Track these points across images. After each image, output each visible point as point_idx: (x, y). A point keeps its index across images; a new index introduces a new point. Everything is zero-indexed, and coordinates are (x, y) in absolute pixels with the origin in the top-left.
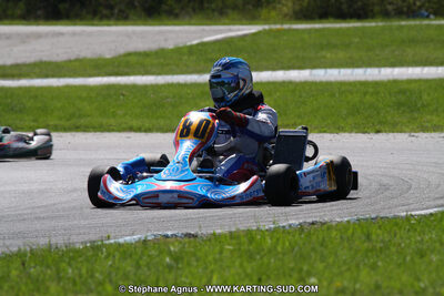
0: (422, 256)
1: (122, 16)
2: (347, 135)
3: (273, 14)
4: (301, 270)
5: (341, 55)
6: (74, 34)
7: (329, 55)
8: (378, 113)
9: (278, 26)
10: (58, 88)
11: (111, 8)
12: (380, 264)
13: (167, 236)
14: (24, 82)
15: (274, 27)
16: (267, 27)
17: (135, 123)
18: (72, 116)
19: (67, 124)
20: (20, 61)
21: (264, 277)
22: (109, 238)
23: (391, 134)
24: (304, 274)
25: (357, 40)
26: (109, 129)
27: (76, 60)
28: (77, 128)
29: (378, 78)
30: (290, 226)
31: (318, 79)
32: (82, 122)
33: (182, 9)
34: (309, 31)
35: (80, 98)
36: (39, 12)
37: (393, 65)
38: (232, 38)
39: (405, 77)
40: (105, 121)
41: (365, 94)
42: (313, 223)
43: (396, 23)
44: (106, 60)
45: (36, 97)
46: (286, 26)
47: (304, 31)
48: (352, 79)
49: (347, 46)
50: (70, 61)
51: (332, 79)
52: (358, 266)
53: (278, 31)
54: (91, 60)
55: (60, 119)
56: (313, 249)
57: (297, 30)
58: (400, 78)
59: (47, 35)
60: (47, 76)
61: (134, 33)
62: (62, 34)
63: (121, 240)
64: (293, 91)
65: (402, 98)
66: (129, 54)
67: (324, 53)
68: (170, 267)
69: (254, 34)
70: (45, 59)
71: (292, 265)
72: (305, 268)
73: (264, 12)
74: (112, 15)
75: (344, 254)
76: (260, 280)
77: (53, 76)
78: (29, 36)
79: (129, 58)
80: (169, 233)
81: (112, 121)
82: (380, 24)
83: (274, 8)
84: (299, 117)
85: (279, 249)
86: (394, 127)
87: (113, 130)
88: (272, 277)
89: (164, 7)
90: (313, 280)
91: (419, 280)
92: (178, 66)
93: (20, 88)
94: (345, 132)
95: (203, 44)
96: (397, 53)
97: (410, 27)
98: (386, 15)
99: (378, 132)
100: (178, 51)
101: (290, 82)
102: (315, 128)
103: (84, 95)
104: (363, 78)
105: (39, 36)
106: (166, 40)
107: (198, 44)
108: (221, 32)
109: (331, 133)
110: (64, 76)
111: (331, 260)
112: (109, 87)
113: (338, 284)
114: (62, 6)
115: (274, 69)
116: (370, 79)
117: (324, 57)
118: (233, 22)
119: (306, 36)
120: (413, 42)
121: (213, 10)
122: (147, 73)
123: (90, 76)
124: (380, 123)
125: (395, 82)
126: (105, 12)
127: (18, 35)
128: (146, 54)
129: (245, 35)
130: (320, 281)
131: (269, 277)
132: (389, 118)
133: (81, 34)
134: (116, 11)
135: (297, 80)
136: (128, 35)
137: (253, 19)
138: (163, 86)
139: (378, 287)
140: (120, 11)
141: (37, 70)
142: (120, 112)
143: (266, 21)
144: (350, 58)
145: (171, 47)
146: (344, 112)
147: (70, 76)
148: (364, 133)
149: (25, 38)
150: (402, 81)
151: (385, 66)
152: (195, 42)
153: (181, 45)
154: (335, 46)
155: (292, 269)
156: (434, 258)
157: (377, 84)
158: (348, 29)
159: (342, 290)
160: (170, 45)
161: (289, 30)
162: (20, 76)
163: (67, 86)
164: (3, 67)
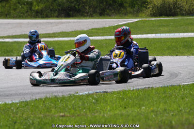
0: (183, 99)
1: (91, 16)
3: (144, 14)
5: (166, 29)
6: (74, 22)
7: (162, 29)
8: (177, 49)
10: (67, 41)
12: (168, 102)
13: (97, 92)
14: (56, 39)
15: (143, 19)
16: (141, 19)
20: (55, 32)
21: (127, 107)
22: (77, 93)
23: (181, 56)
24: (141, 105)
25: (172, 24)
27: (74, 31)
30: (141, 88)
31: (157, 37)
34: (155, 21)
36: (63, 15)
37: (184, 32)
39: (187, 37)
41: (173, 42)
42: (149, 87)
43: (186, 18)
44: (84, 31)
45: (59, 44)
46: (147, 19)
47: (153, 20)
48: (169, 37)
49: (168, 26)
50: (72, 32)
51: (163, 37)
53: (145, 20)
57: (151, 20)
59: (65, 23)
60: (64, 37)
61: (95, 21)
62: (70, 22)
64: (148, 42)
65: (185, 43)
66: (93, 29)
67: (160, 28)
68: (94, 103)
69: (136, 22)
70: (64, 31)
71: (137, 102)
73: (140, 14)
74: (88, 15)
75: (156, 99)
76: (125, 108)
77: (66, 37)
78: (59, 23)
79: (93, 31)
80: (98, 91)
82: (180, 18)
83: (144, 12)
85: (134, 96)
86: (183, 54)
88: (130, 106)
92: (109, 33)
93: (54, 41)
94: (165, 55)
96: (185, 28)
97: (190, 19)
98: (183, 15)
99: (177, 55)
101: (148, 39)
104: (173, 37)
105: (62, 23)
106: (106, 24)
108: (125, 21)
109: (160, 56)
110: (70, 37)
113: (152, 109)
115: (143, 34)
116: (175, 37)
117: (160, 30)
118: (130, 18)
120: (191, 24)
121: (123, 14)
122: (99, 36)
124: (178, 52)
125: (184, 38)
126: (86, 14)
128: (98, 29)
129: (133, 22)
130: (146, 108)
132: (181, 51)
133: (77, 22)
135: (150, 38)
136: (93, 22)
137: (137, 16)
138: (103, 40)
139: (165, 110)
140: (90, 14)
141: (61, 35)
143: (141, 17)
144: (170, 30)
146: (165, 49)
147: (72, 37)
148: (172, 56)
149: (57, 24)
150: (186, 38)
151: (181, 33)
152: (116, 25)
153: (111, 26)
154: (164, 26)
155: (137, 104)
157: (177, 39)
159: (153, 111)
160: (107, 26)
161: (149, 20)
162: (55, 37)
163: (71, 40)
164: (49, 34)
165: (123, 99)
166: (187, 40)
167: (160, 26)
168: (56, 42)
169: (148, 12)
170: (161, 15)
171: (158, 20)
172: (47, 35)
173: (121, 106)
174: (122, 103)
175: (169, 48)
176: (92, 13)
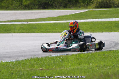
0: (115, 59)
1: (59, 8)
2: (105, 33)
3: (91, 7)
4: (89, 62)
5: (105, 16)
6: (48, 12)
7: (102, 16)
8: (112, 28)
9: (92, 10)
10: (44, 24)
11: (56, 6)
12: (106, 60)
13: (62, 55)
14: (37, 22)
15: (91, 10)
16: (89, 10)
17: (60, 31)
18: (46, 29)
19: (45, 31)
20: (36, 18)
21: (81, 64)
22: (50, 55)
23: (114, 33)
24: (90, 63)
25: (108, 12)
26: (54, 32)
27: (48, 18)
28: (47, 32)
29: (112, 21)
31: (99, 21)
32: (49, 31)
33: (72, 6)
34: (98, 11)
35: (48, 26)
36: (41, 8)
37: (116, 18)
38: (82, 12)
40: (53, 31)
41: (109, 24)
43: (117, 9)
44: (55, 17)
45: (39, 26)
46: (93, 10)
48: (106, 21)
49: (106, 14)
51: (103, 21)
52: (101, 61)
54: (52, 18)
55: (44, 30)
56: (92, 58)
58: (117, 20)
59: (42, 12)
60: (42, 21)
62: (46, 12)
63: (52, 56)
64: (94, 24)
65: (117, 25)
66: (60, 16)
67: (101, 15)
68: (61, 61)
69: (86, 12)
70: (42, 17)
71: (87, 61)
72: (90, 61)
73: (89, 7)
74: (57, 8)
75: (98, 59)
76: (80, 64)
77: (43, 21)
79: (59, 17)
81: (55, 31)
82: (113, 9)
83: (91, 6)
84: (95, 29)
85: (85, 57)
86: (115, 31)
87: (55, 32)
88: (83, 63)
89: (67, 6)
90: (91, 64)
91: (113, 64)
92: (70, 18)
93: (36, 24)
95: (75, 14)
96: (117, 15)
98: (115, 7)
99: (111, 32)
100: (70, 15)
101: (93, 22)
102: (98, 31)
103: (49, 25)
104: (109, 21)
105: (41, 13)
106: (68, 13)
107: (74, 14)
109: (101, 32)
110: (46, 21)
111: (95, 60)
112: (55, 23)
113: (96, 65)
114: (46, 6)
115: (90, 19)
116: (110, 21)
117: (101, 16)
118: (82, 9)
119: (97, 12)
121: (78, 7)
122: (63, 20)
123: (51, 21)
124: (112, 30)
125: (116, 21)
126: (55, 7)
127: (36, 12)
128: (63, 16)
129: (84, 12)
130: (93, 64)
131: (82, 64)
132: (114, 29)
133: (50, 12)
134: (57, 7)
135: (95, 21)
136: (60, 12)
137: (87, 8)
138: (66, 23)
139: (105, 65)
140: (58, 7)
141: (40, 20)
142: (56, 29)
144: (107, 16)
145: (69, 14)
146: (104, 28)
147: (47, 21)
148: (108, 32)
149: (38, 13)
151: (114, 18)
152: (74, 13)
153: (71, 14)
154: (103, 14)
155: (87, 62)
156: (118, 59)
157: (111, 22)
158: (107, 10)
159: (97, 66)
161: (94, 11)
162: (36, 21)
163: (46, 23)
164: (33, 19)
165: (78, 59)
166: (118, 22)
167: (101, 14)
168: (37, 24)
169: (94, 5)
170: (101, 7)
171: (100, 10)
172: (32, 20)
173: (77, 63)
174: (78, 61)
175: (106, 28)
176: (59, 6)
